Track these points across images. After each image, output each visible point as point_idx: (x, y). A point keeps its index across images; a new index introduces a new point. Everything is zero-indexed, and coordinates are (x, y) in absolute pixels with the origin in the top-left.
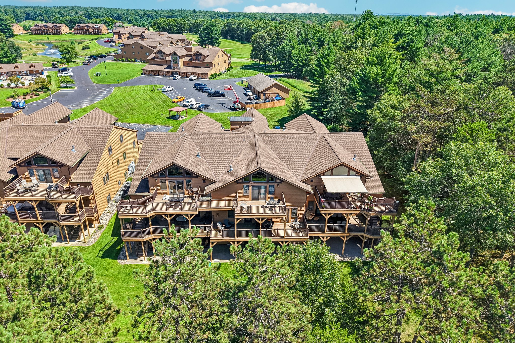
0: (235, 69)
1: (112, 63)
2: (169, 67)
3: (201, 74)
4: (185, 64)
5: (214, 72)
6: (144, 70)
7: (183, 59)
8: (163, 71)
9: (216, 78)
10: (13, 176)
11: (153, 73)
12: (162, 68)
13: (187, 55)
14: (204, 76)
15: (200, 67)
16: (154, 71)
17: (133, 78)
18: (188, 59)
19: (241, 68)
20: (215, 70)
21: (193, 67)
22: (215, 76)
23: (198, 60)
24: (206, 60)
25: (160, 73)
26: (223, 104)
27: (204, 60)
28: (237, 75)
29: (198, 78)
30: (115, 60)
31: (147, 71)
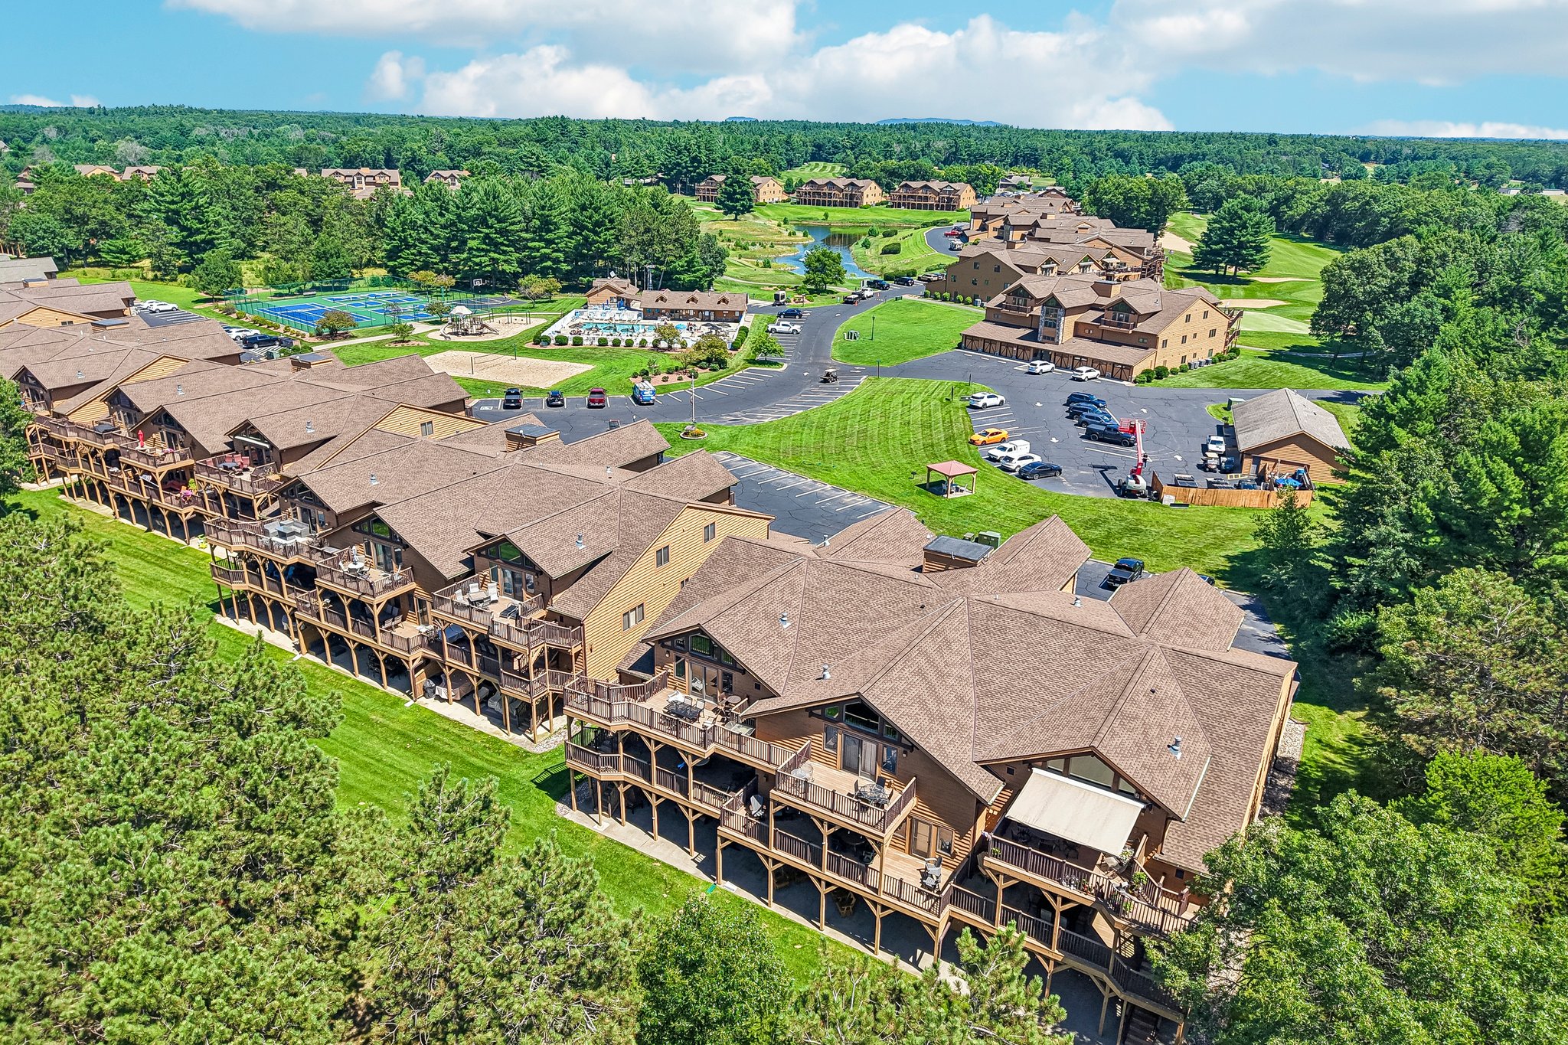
0: (1247, 357)
1: (913, 303)
2: (1033, 337)
3: (1114, 364)
4: (1079, 331)
5: (1160, 364)
6: (966, 337)
7: (1076, 318)
8: (1012, 345)
9: (1160, 382)
10: (466, 569)
11: (988, 346)
12: (1011, 335)
13: (1093, 307)
14: (1120, 372)
15: (1119, 345)
16: (991, 342)
17: (931, 355)
18: (1090, 316)
19: (1276, 356)
20: (1167, 356)
21: (1099, 341)
22: (1161, 373)
23: (1119, 325)
24: (1142, 327)
25: (1003, 349)
26: (1107, 468)
27: (1135, 326)
28: (1239, 377)
29: (1103, 375)
30: (925, 296)
31: (973, 338)
